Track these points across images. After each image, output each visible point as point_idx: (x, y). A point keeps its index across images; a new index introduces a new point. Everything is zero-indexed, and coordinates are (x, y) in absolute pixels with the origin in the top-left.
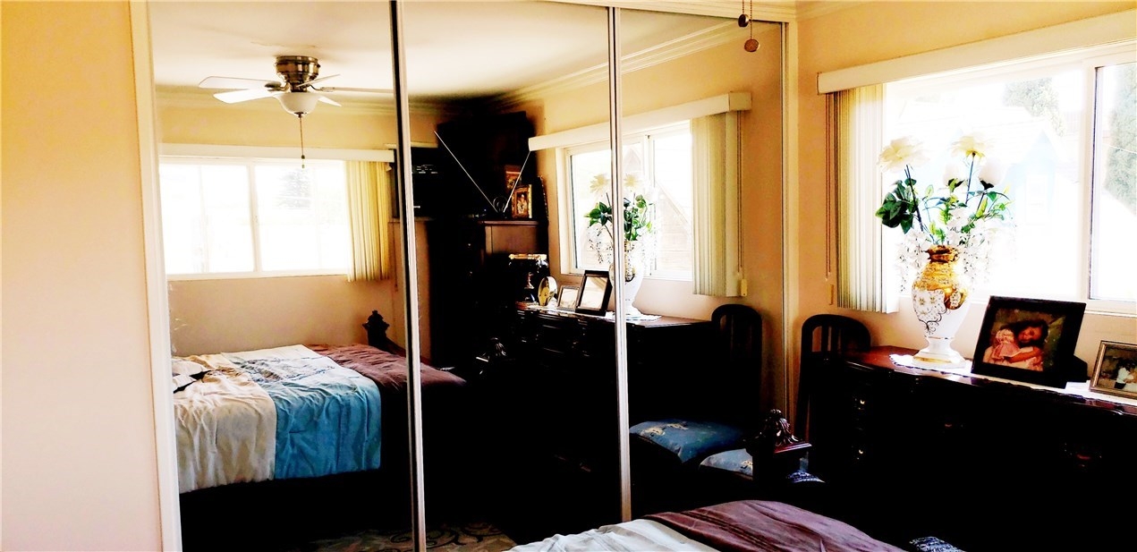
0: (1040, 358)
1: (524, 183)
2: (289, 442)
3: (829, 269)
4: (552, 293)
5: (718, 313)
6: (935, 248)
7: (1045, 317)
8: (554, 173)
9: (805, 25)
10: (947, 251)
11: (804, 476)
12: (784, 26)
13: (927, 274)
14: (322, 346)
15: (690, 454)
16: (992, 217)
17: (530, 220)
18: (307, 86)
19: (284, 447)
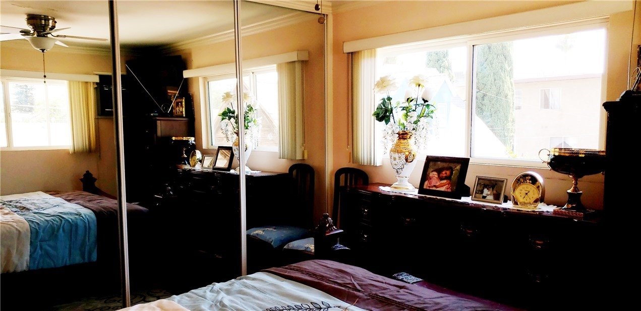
0: (450, 185)
1: (180, 96)
2: (38, 247)
3: (348, 145)
4: (198, 159)
5: (292, 168)
6: (401, 132)
7: (452, 165)
8: (199, 91)
9: (336, 16)
10: (407, 134)
11: (339, 247)
12: (325, 16)
13: (397, 145)
14: (55, 192)
15: (278, 244)
16: (427, 117)
17: (184, 117)
18: (48, 33)
19: (35, 251)
